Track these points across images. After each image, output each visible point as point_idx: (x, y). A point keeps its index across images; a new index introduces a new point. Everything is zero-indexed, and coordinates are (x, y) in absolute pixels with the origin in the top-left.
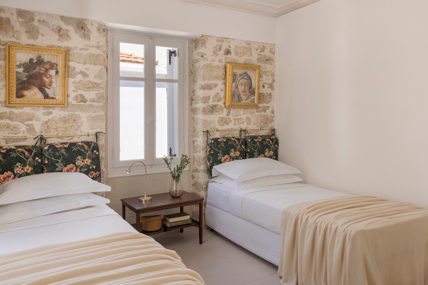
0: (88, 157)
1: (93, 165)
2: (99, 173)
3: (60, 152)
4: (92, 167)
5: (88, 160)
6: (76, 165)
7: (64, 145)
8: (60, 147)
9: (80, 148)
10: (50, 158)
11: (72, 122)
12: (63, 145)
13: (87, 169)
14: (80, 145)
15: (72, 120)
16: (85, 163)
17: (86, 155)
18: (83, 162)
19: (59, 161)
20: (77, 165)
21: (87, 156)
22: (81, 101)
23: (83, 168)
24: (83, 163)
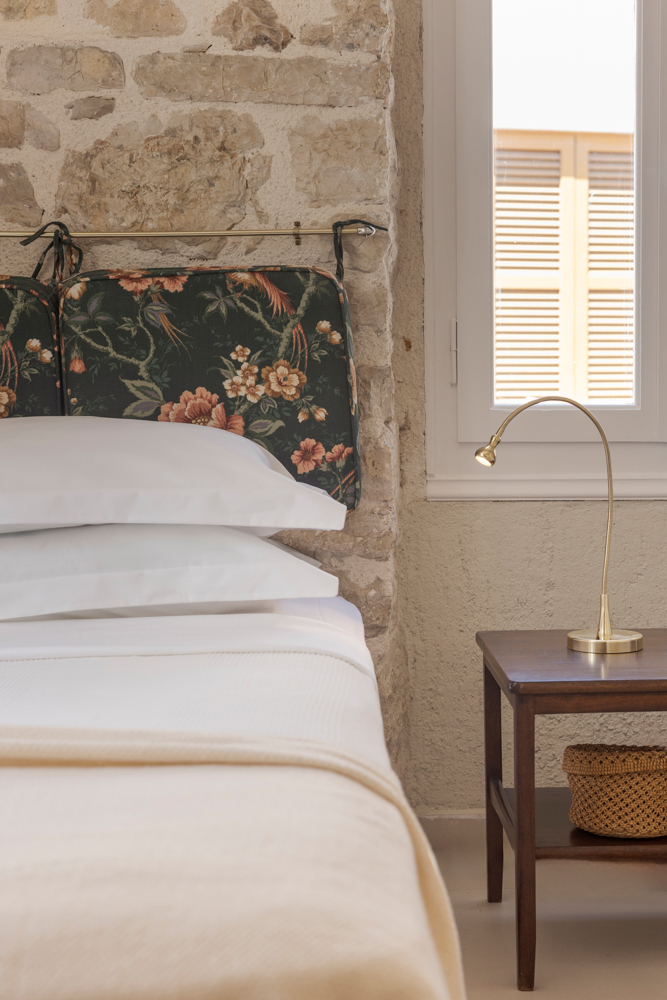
0: (287, 357)
1: (312, 403)
2: (349, 450)
3: (144, 320)
4: (311, 416)
5: (286, 371)
6: (223, 398)
7: (162, 280)
8: (141, 292)
9: (243, 300)
10: (93, 344)
11: (212, 161)
12: (158, 282)
13: (280, 423)
14: (242, 284)
15: (209, 150)
16: (269, 388)
17: (278, 345)
18: (260, 380)
19: (137, 368)
20: (231, 395)
21: (282, 350)
22: (259, 40)
23: (259, 415)
24: (261, 390)
